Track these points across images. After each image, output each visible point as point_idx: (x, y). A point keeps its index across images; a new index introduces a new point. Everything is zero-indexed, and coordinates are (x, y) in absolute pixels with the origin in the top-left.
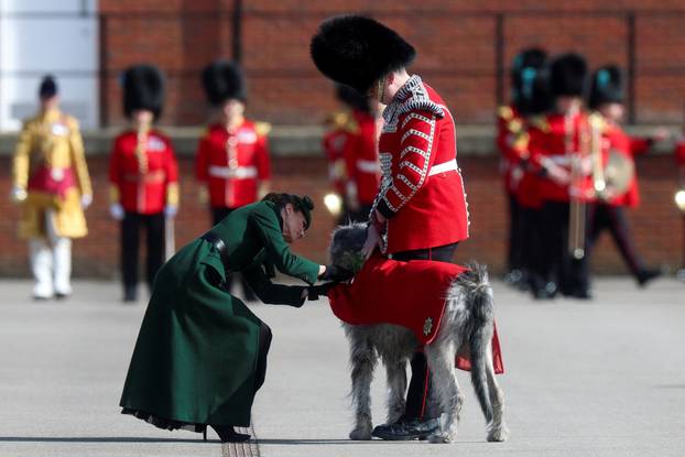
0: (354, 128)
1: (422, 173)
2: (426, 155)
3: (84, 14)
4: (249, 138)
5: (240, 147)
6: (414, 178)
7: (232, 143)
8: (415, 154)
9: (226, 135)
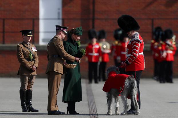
0: (120, 44)
1: (137, 55)
2: (138, 51)
3: (59, 19)
4: (97, 47)
5: (95, 49)
6: (135, 56)
7: (94, 48)
8: (135, 51)
9: (92, 46)
